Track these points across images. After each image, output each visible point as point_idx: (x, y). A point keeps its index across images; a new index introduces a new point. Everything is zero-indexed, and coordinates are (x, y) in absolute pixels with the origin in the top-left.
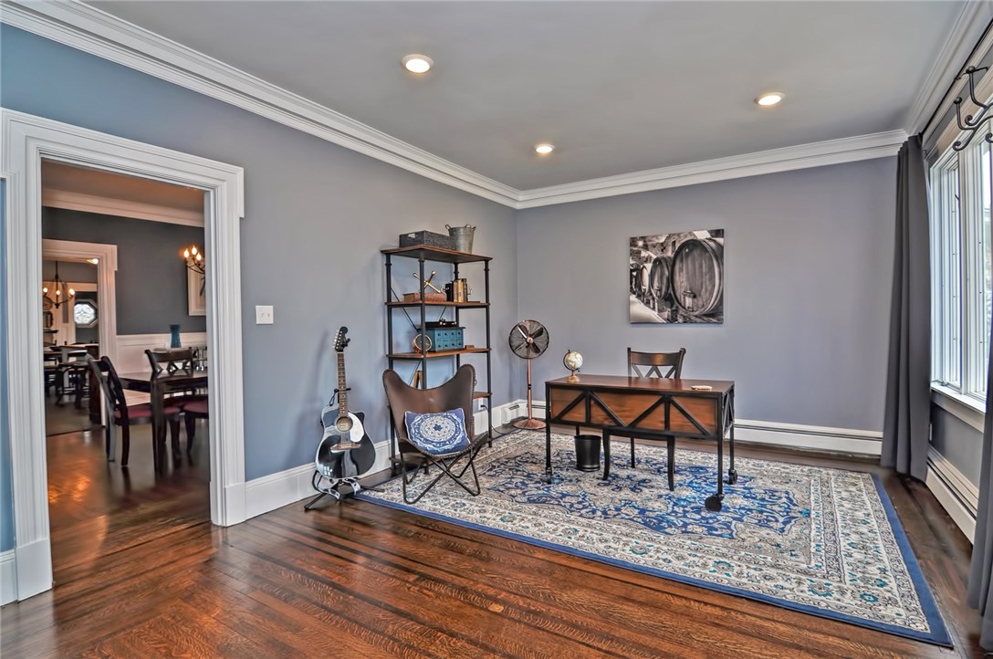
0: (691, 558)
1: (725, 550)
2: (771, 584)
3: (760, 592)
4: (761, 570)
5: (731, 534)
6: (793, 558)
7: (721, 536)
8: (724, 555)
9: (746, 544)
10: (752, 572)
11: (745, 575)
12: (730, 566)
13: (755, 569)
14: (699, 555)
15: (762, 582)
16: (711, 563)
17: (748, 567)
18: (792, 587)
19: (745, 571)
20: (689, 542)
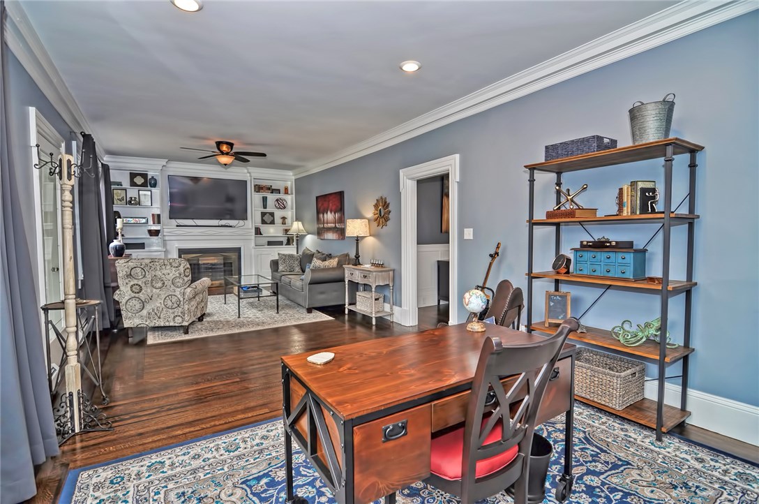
0: (257, 441)
1: (242, 463)
2: (192, 453)
3: (198, 444)
4: (204, 461)
5: (250, 487)
6: (181, 490)
7: (259, 479)
8: (239, 457)
9: (230, 483)
10: (209, 455)
11: (213, 449)
12: (228, 451)
13: (209, 459)
14: (255, 448)
15: (200, 451)
16: (242, 445)
17: (215, 457)
18: (178, 458)
19: (215, 453)
20: (274, 454)
